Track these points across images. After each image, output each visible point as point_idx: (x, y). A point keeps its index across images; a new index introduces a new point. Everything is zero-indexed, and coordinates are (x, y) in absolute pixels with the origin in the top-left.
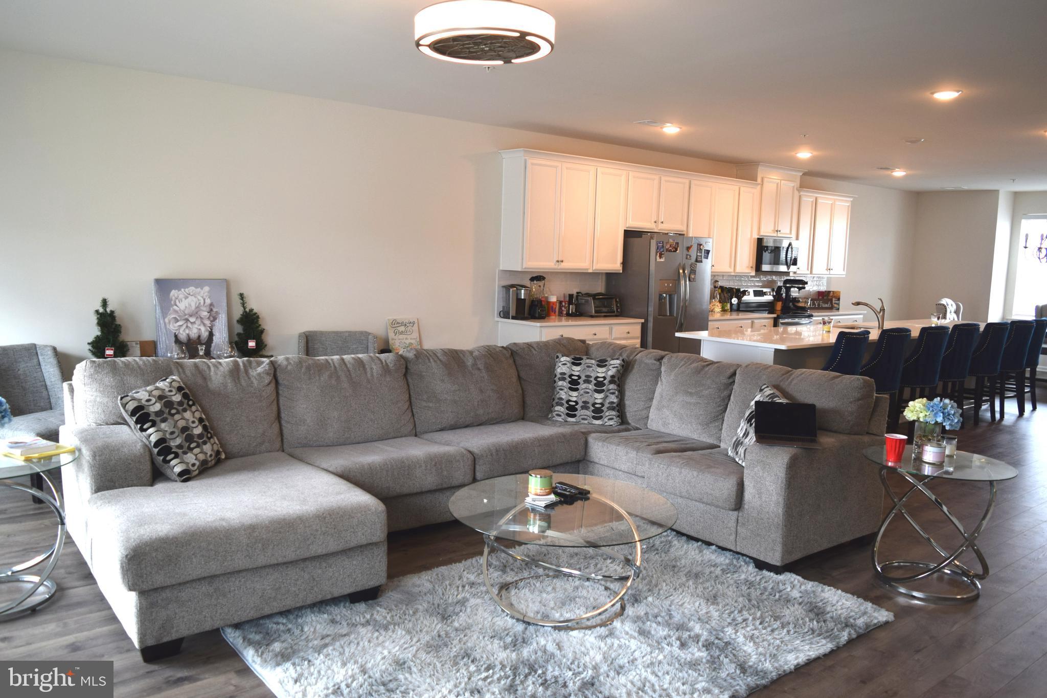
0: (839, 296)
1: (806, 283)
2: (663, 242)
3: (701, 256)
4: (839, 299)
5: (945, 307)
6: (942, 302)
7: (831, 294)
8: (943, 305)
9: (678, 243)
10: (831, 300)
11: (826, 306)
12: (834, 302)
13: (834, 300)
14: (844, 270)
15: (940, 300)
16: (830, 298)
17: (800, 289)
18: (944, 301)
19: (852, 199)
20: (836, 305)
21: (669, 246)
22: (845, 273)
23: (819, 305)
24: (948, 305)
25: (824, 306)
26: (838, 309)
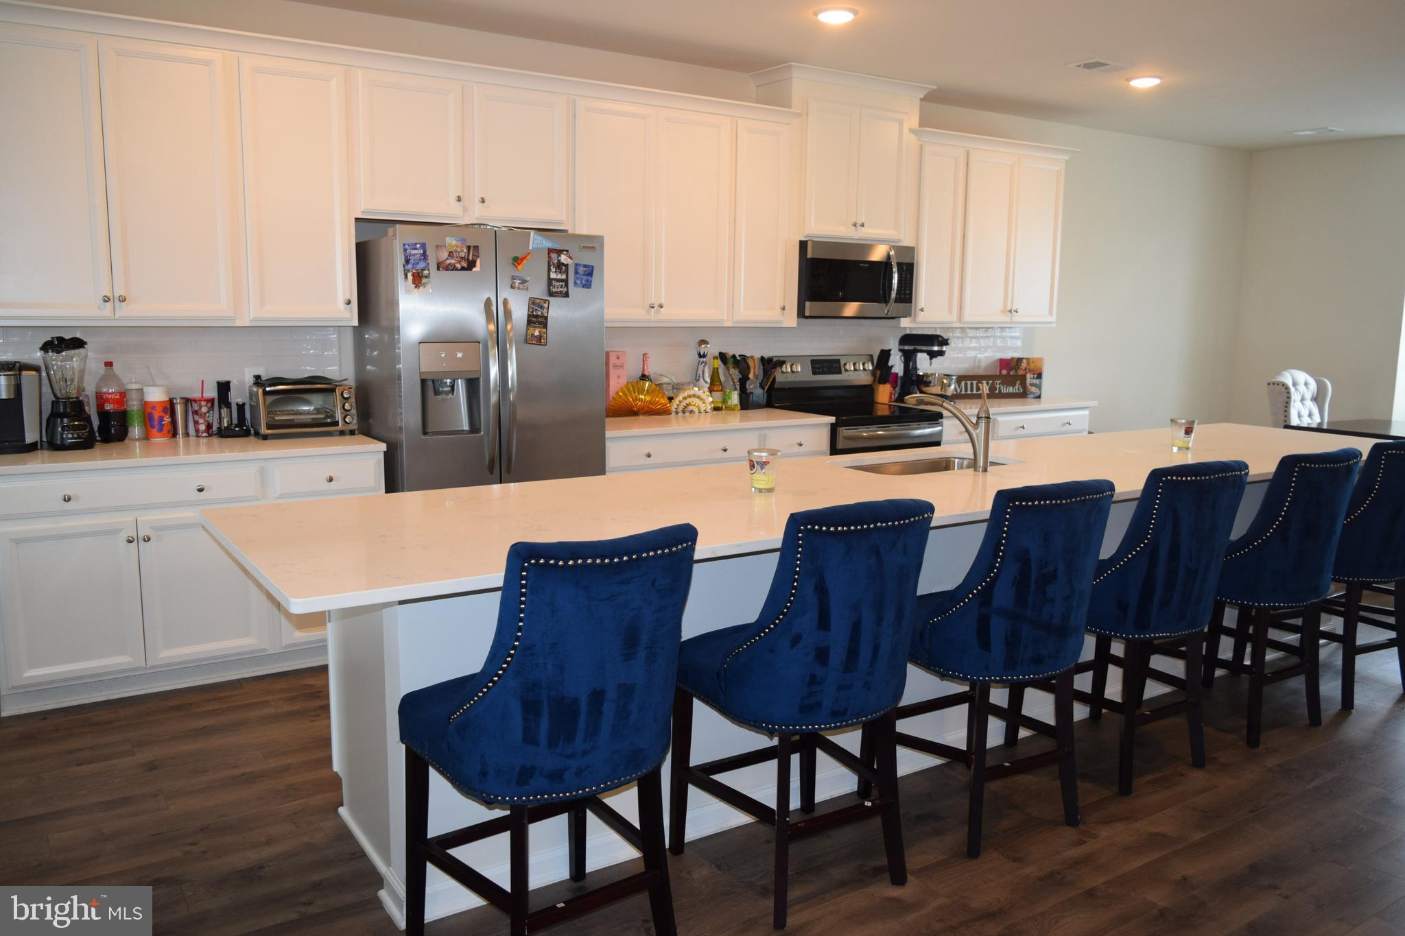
0: (1041, 369)
1: (945, 342)
2: (423, 246)
3: (566, 281)
4: (1039, 376)
5: (1287, 388)
6: (1281, 379)
7: (1024, 365)
8: (1284, 385)
9: (476, 248)
10: (1023, 378)
11: (1011, 390)
12: (1028, 381)
13: (1029, 379)
14: (1051, 313)
15: (1279, 374)
16: (1021, 372)
17: (933, 355)
18: (1287, 377)
19: (1067, 158)
20: (1033, 389)
21: (446, 255)
22: (1053, 319)
23: (992, 388)
24: (1295, 384)
25: (1004, 390)
26: (1039, 397)
